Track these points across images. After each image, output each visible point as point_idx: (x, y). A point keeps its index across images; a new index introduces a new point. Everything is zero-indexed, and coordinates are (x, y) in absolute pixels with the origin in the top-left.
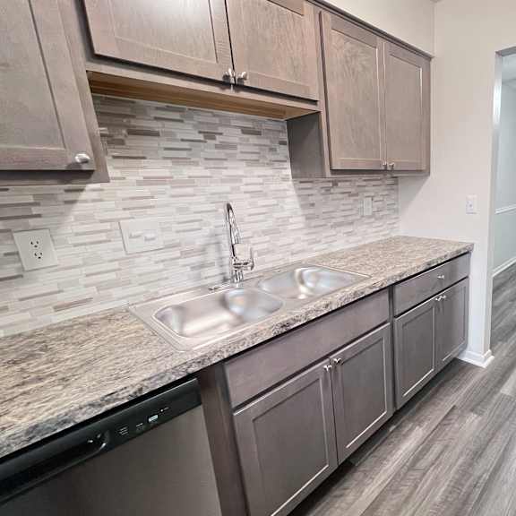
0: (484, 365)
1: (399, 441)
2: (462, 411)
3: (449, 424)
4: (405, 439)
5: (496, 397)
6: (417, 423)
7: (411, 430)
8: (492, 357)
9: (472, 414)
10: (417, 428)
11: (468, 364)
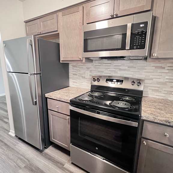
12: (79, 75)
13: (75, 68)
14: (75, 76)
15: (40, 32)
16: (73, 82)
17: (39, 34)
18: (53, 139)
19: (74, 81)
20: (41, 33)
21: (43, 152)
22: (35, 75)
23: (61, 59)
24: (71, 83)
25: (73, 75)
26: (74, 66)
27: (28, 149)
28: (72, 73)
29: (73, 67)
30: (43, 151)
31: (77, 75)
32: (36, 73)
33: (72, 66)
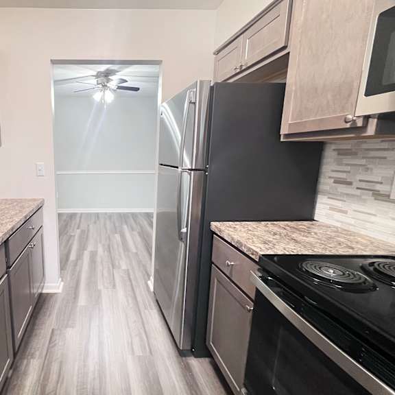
0: (60, 291)
1: (21, 381)
2: (61, 330)
3: (55, 345)
4: (26, 375)
5: (78, 309)
6: (29, 357)
7: (27, 365)
8: (62, 283)
9: (68, 329)
10: (32, 360)
11: (48, 294)
12: (363, 185)
13: (347, 160)
14: (342, 189)
15: (241, 66)
16: (331, 209)
17: (238, 70)
18: (211, 343)
19: (338, 204)
20: (244, 68)
21: (184, 358)
22: (192, 172)
23: (284, 130)
24: (324, 209)
25: (335, 182)
26: (341, 153)
27: (161, 329)
28: (330, 177)
29: (339, 154)
30: (185, 356)
31: (350, 184)
32: (194, 168)
33: (335, 154)
